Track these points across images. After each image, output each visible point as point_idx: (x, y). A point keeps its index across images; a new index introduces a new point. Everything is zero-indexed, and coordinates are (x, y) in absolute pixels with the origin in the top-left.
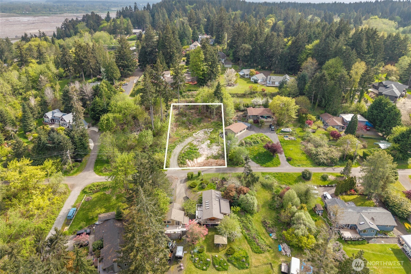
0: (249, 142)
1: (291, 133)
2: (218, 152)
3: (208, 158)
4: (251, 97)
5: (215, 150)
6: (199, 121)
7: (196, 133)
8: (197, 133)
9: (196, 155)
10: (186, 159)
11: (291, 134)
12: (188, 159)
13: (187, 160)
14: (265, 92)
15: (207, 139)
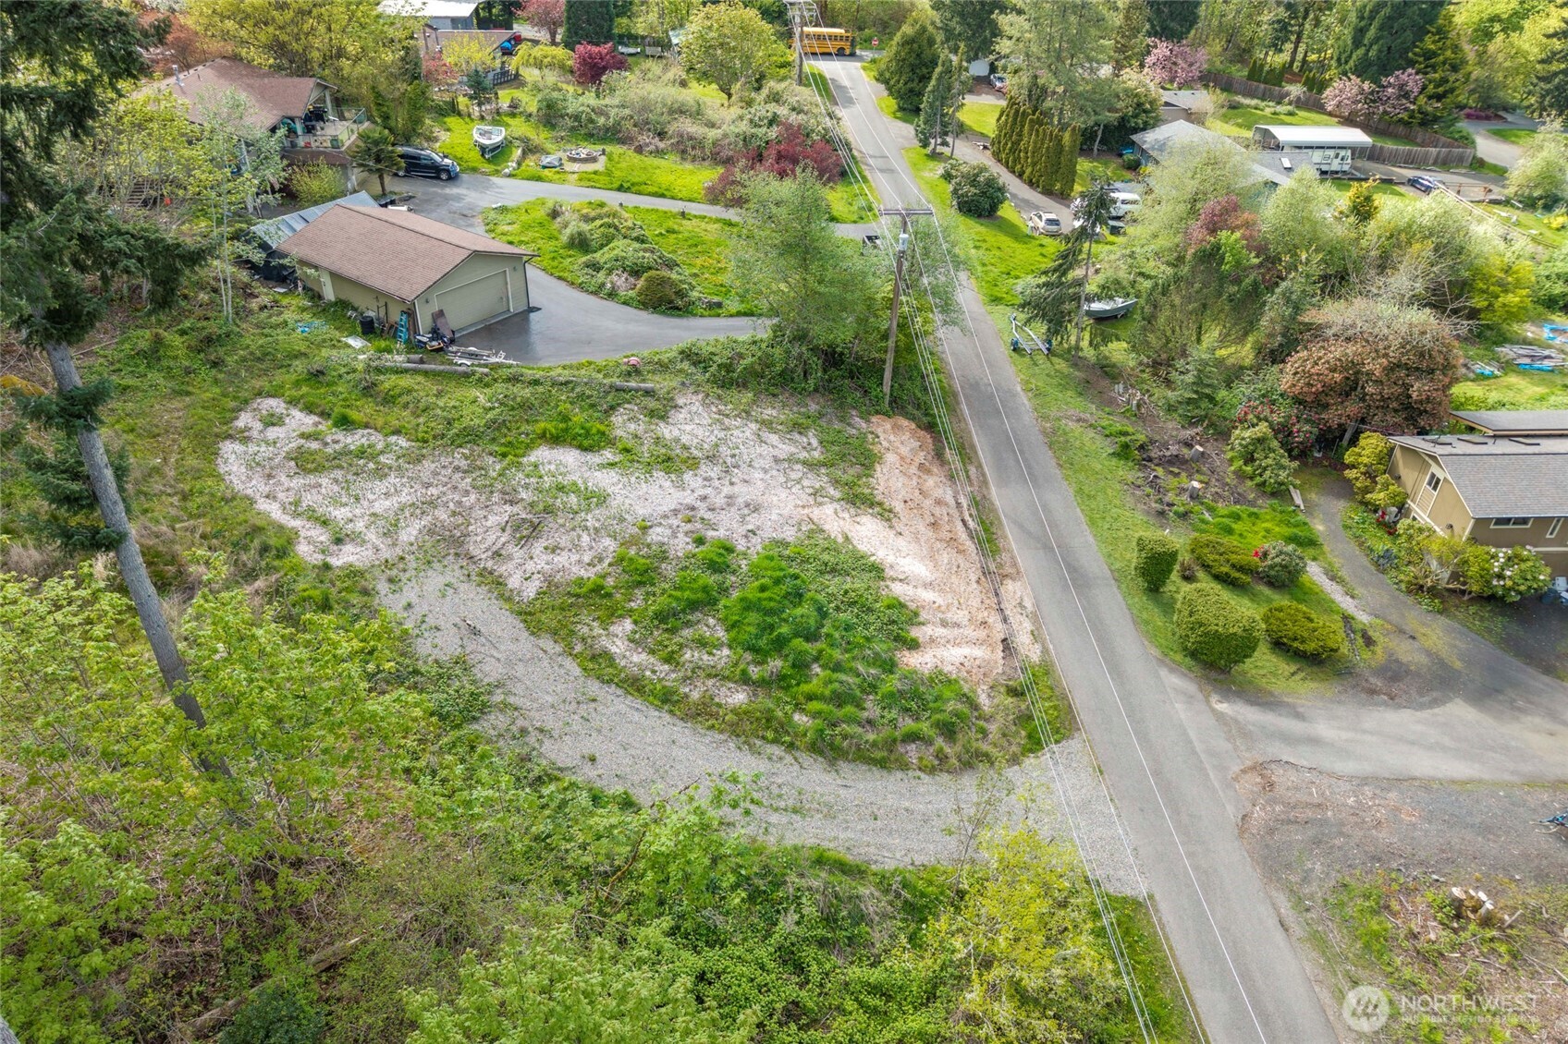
13: (915, 662)
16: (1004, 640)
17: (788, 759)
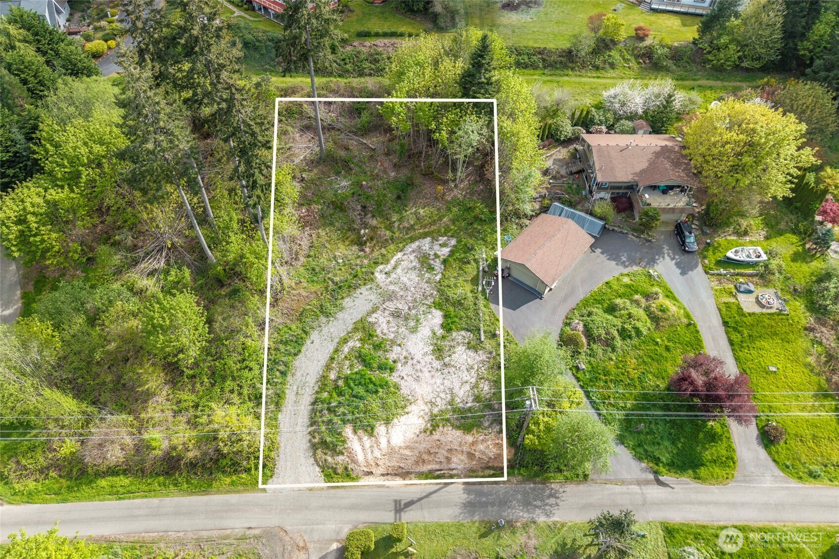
0: (603, 336)
1: (762, 270)
2: (476, 386)
3: (434, 423)
4: (597, 68)
5: (466, 376)
6: (399, 197)
7: (389, 267)
8: (393, 262)
9: (384, 406)
10: (344, 422)
11: (764, 275)
12: (354, 422)
13: (348, 431)
14: (648, 42)
15: (430, 301)
16: (372, 473)
17: (314, 392)
